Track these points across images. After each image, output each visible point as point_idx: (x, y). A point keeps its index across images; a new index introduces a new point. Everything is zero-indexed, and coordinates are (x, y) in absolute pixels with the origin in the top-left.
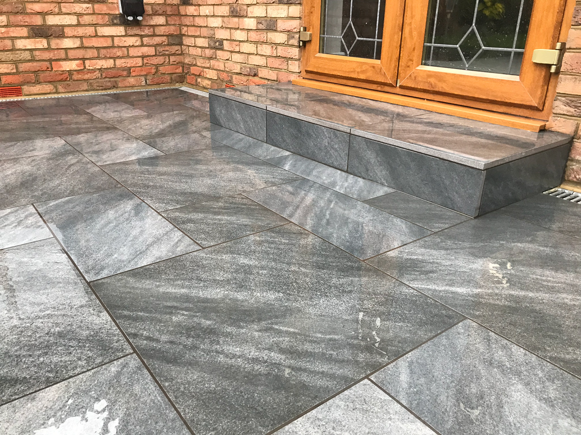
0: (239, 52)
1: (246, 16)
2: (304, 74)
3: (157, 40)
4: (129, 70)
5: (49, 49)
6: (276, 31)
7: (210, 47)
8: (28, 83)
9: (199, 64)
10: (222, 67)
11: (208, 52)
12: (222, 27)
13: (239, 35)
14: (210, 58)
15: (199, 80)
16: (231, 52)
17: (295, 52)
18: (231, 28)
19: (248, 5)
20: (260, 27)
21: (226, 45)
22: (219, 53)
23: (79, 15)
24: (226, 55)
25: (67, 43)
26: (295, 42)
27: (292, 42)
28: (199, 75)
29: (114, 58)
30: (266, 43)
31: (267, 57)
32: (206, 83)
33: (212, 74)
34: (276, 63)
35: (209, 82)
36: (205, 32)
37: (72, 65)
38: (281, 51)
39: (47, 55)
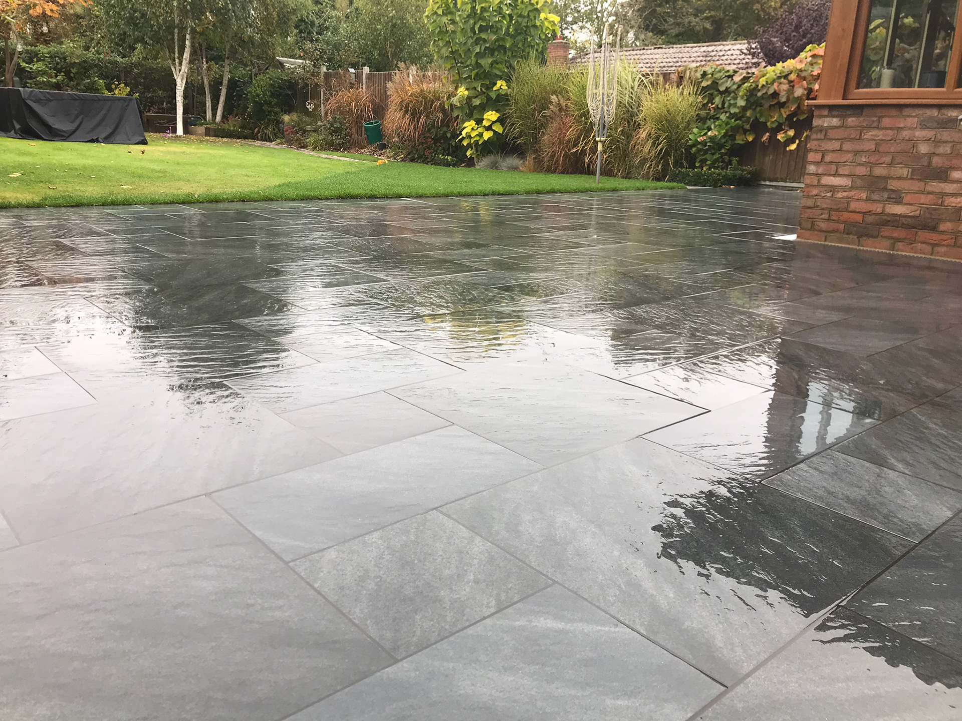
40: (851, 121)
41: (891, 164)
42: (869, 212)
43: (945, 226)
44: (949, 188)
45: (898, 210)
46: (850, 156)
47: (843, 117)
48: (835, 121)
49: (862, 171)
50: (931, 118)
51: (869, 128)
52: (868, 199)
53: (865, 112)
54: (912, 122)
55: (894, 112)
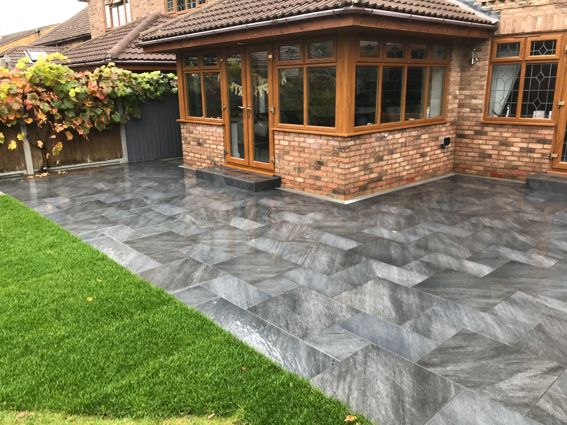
0: (505, 160)
1: (513, 146)
2: (550, 169)
3: (449, 153)
4: (439, 167)
5: (423, 162)
6: (534, 153)
7: (480, 157)
8: (416, 176)
9: (467, 163)
10: (489, 165)
11: (477, 159)
12: (492, 149)
13: (505, 153)
14: (478, 161)
15: (467, 170)
16: (498, 159)
17: (548, 161)
18: (499, 150)
19: (514, 142)
20: (522, 150)
21: (493, 156)
22: (489, 160)
23: (431, 147)
24: (492, 161)
25: (428, 158)
26: (547, 157)
27: (544, 157)
28: (467, 169)
29: (437, 163)
30: (527, 157)
31: (526, 162)
32: (472, 172)
33: (479, 168)
34: (533, 165)
35: (476, 172)
36: (477, 150)
37: (426, 168)
38: (536, 160)
39: (422, 164)
40: (358, 142)
41: (369, 158)
42: (365, 180)
43: (384, 178)
44: (384, 163)
45: (373, 176)
46: (358, 158)
47: (355, 140)
48: (352, 143)
49: (362, 163)
50: (378, 137)
51: (362, 144)
52: (365, 174)
53: (362, 137)
54: (373, 139)
55: (369, 136)
